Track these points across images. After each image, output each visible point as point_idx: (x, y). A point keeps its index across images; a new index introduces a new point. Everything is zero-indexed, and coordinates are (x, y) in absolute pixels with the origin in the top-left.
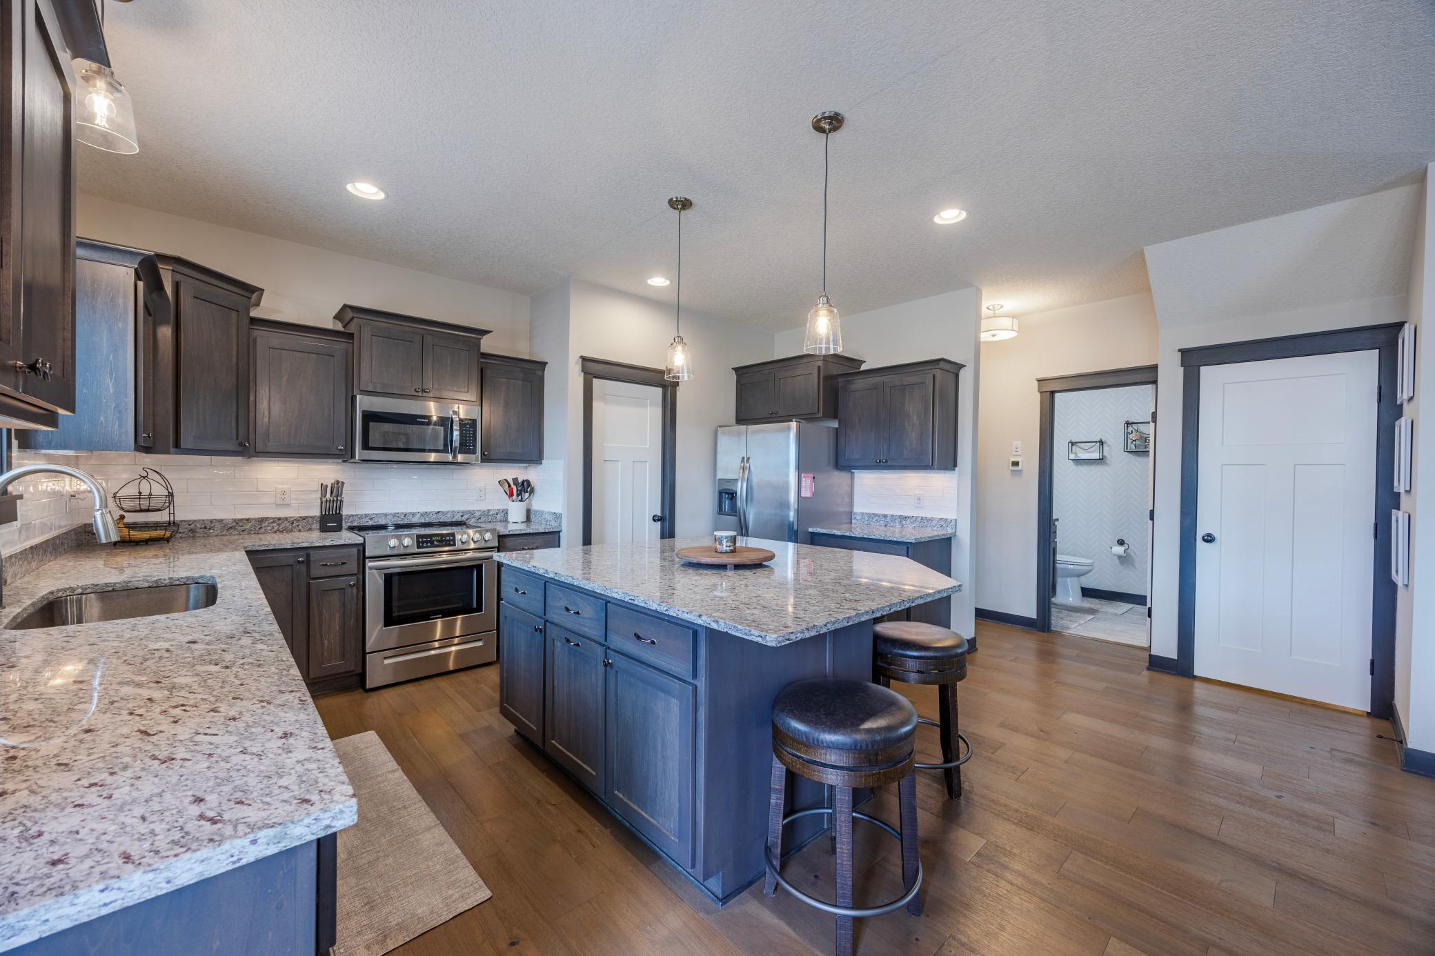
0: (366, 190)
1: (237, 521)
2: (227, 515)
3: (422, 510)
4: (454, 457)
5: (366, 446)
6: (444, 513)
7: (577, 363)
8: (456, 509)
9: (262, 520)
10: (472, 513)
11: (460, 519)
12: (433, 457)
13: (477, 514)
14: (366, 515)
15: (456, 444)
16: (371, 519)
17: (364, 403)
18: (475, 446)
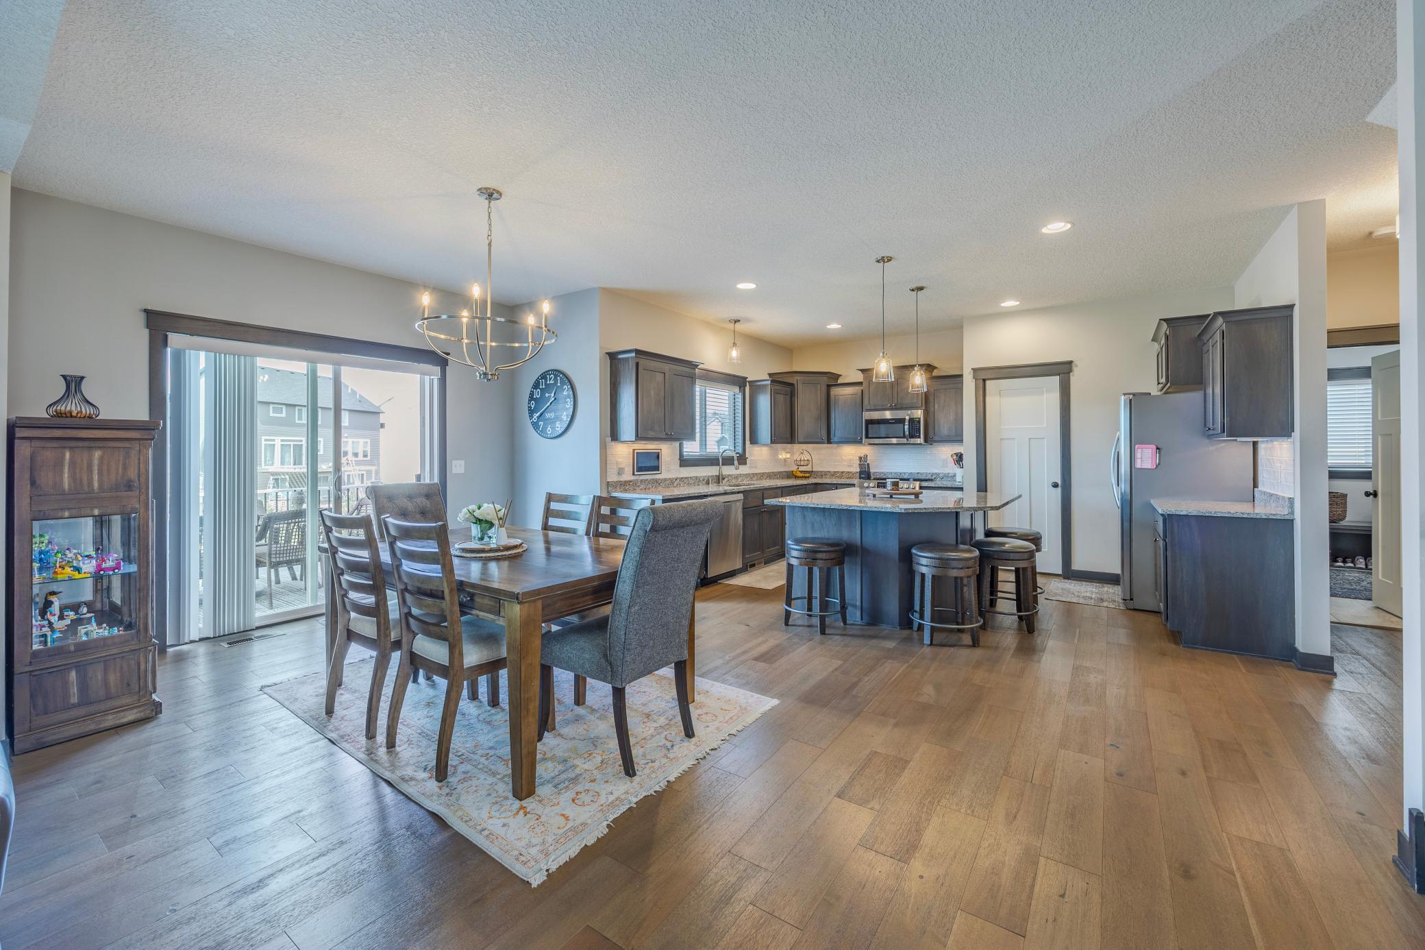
0: (834, 326)
1: (835, 472)
2: (832, 470)
3: (909, 471)
4: (908, 440)
5: (867, 437)
6: (922, 474)
7: (970, 373)
8: (928, 472)
9: (843, 472)
10: (938, 474)
11: (931, 478)
12: (894, 441)
13: (941, 475)
14: (883, 473)
15: (907, 433)
16: (885, 475)
17: (868, 415)
18: (920, 433)
